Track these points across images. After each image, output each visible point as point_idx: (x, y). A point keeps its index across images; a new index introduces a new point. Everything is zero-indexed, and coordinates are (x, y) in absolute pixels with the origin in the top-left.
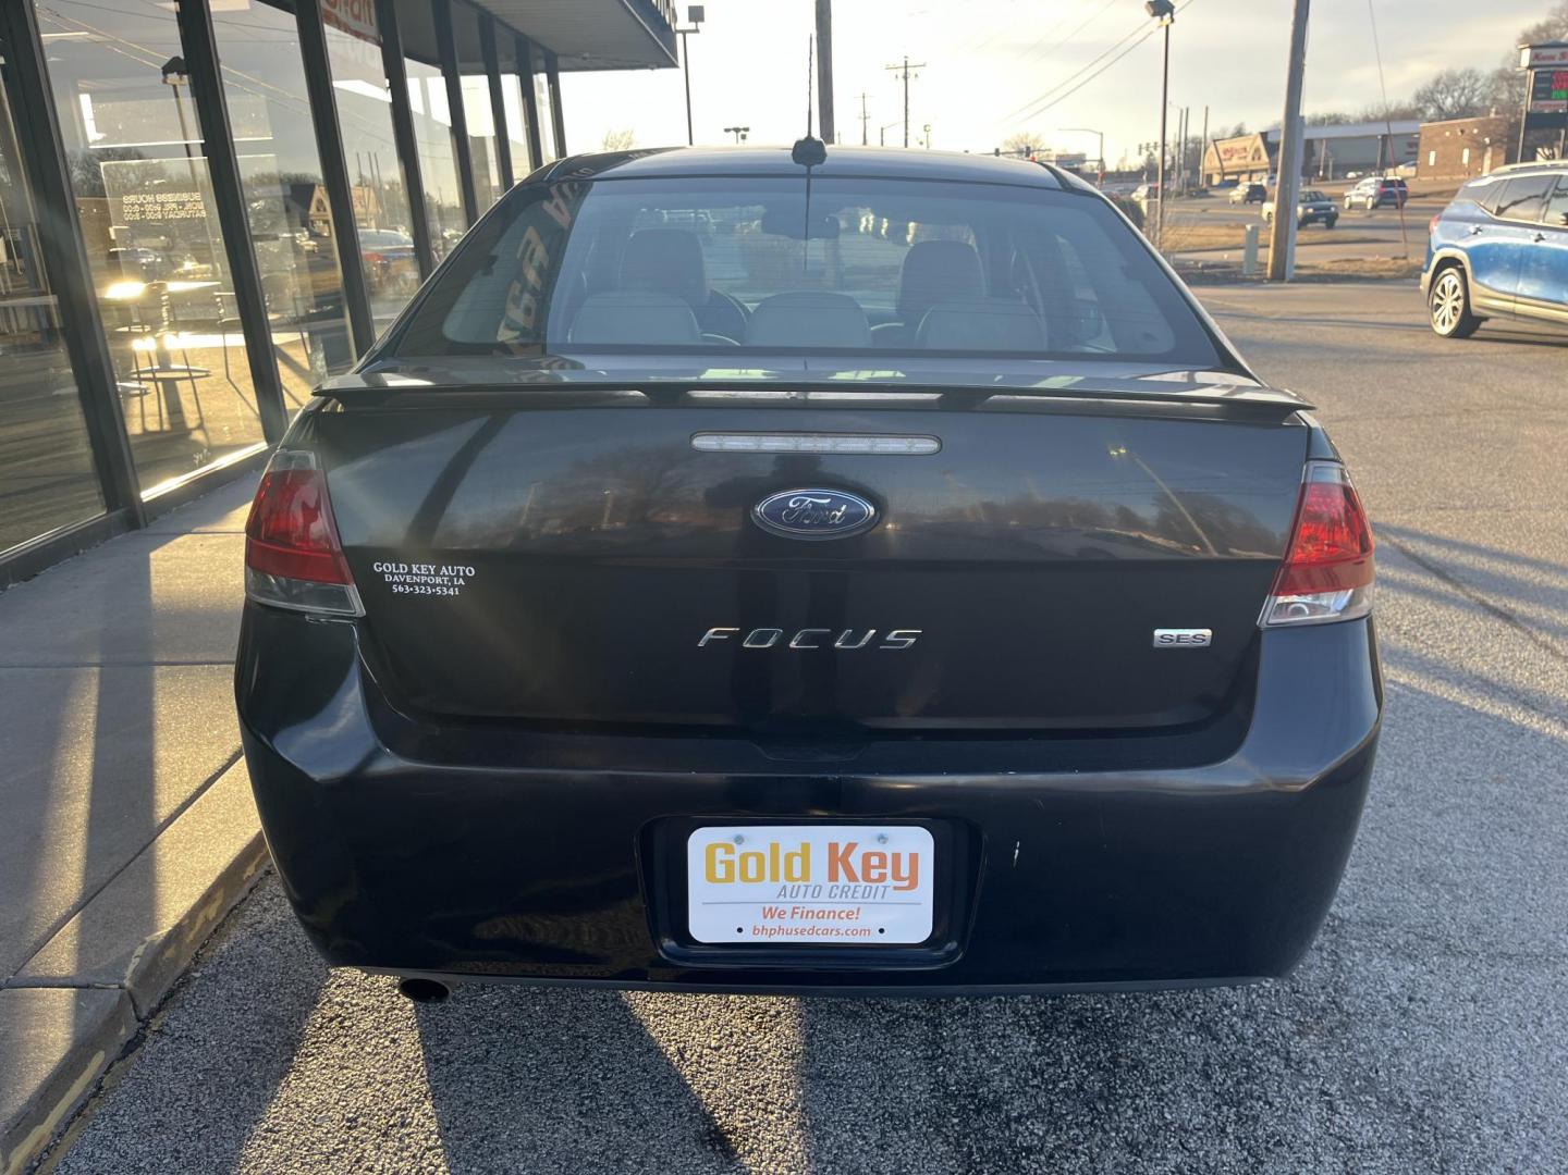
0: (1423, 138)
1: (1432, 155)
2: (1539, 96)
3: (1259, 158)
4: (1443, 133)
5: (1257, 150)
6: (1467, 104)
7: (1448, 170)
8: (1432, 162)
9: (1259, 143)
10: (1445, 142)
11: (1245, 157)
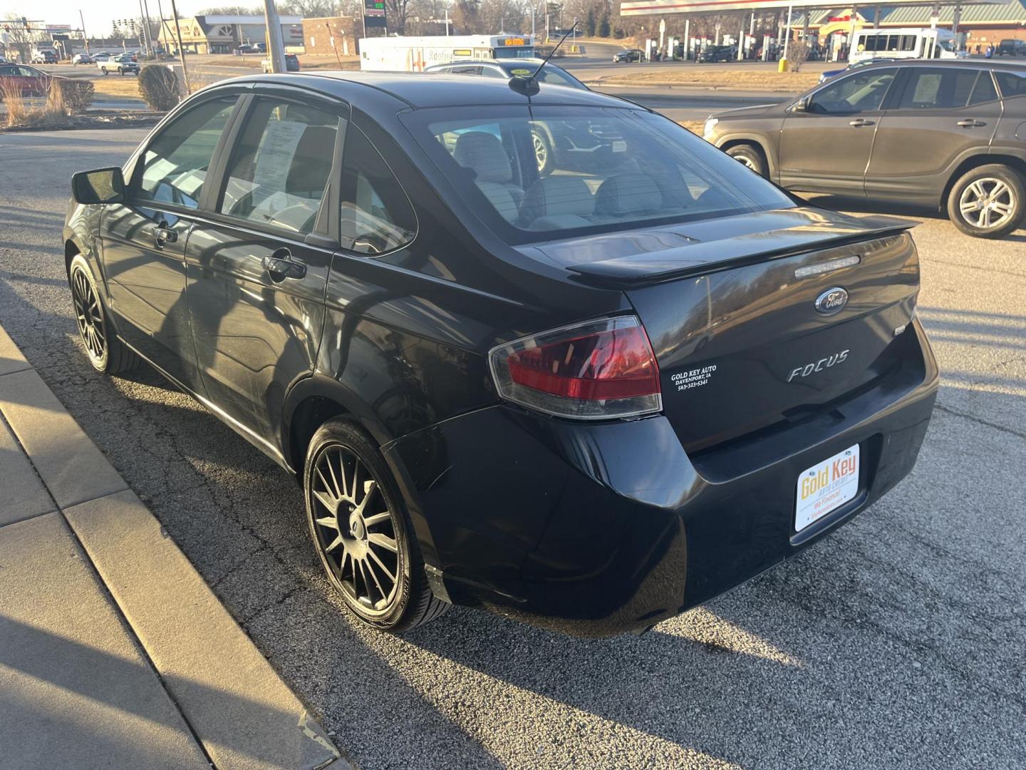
0: (304, 28)
1: (313, 39)
2: (369, 5)
3: (199, 35)
4: (316, 25)
5: (196, 29)
6: (317, 7)
7: (324, 50)
8: (313, 44)
9: (196, 24)
10: (318, 32)
11: (189, 33)
